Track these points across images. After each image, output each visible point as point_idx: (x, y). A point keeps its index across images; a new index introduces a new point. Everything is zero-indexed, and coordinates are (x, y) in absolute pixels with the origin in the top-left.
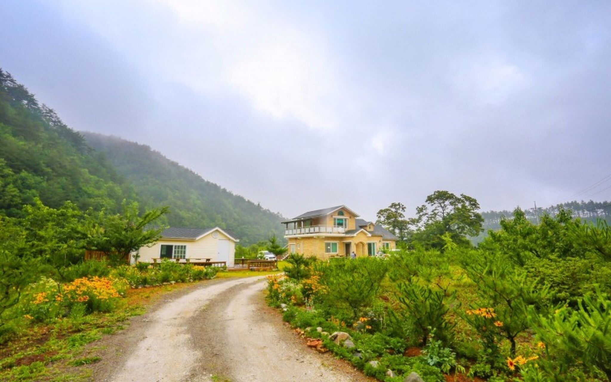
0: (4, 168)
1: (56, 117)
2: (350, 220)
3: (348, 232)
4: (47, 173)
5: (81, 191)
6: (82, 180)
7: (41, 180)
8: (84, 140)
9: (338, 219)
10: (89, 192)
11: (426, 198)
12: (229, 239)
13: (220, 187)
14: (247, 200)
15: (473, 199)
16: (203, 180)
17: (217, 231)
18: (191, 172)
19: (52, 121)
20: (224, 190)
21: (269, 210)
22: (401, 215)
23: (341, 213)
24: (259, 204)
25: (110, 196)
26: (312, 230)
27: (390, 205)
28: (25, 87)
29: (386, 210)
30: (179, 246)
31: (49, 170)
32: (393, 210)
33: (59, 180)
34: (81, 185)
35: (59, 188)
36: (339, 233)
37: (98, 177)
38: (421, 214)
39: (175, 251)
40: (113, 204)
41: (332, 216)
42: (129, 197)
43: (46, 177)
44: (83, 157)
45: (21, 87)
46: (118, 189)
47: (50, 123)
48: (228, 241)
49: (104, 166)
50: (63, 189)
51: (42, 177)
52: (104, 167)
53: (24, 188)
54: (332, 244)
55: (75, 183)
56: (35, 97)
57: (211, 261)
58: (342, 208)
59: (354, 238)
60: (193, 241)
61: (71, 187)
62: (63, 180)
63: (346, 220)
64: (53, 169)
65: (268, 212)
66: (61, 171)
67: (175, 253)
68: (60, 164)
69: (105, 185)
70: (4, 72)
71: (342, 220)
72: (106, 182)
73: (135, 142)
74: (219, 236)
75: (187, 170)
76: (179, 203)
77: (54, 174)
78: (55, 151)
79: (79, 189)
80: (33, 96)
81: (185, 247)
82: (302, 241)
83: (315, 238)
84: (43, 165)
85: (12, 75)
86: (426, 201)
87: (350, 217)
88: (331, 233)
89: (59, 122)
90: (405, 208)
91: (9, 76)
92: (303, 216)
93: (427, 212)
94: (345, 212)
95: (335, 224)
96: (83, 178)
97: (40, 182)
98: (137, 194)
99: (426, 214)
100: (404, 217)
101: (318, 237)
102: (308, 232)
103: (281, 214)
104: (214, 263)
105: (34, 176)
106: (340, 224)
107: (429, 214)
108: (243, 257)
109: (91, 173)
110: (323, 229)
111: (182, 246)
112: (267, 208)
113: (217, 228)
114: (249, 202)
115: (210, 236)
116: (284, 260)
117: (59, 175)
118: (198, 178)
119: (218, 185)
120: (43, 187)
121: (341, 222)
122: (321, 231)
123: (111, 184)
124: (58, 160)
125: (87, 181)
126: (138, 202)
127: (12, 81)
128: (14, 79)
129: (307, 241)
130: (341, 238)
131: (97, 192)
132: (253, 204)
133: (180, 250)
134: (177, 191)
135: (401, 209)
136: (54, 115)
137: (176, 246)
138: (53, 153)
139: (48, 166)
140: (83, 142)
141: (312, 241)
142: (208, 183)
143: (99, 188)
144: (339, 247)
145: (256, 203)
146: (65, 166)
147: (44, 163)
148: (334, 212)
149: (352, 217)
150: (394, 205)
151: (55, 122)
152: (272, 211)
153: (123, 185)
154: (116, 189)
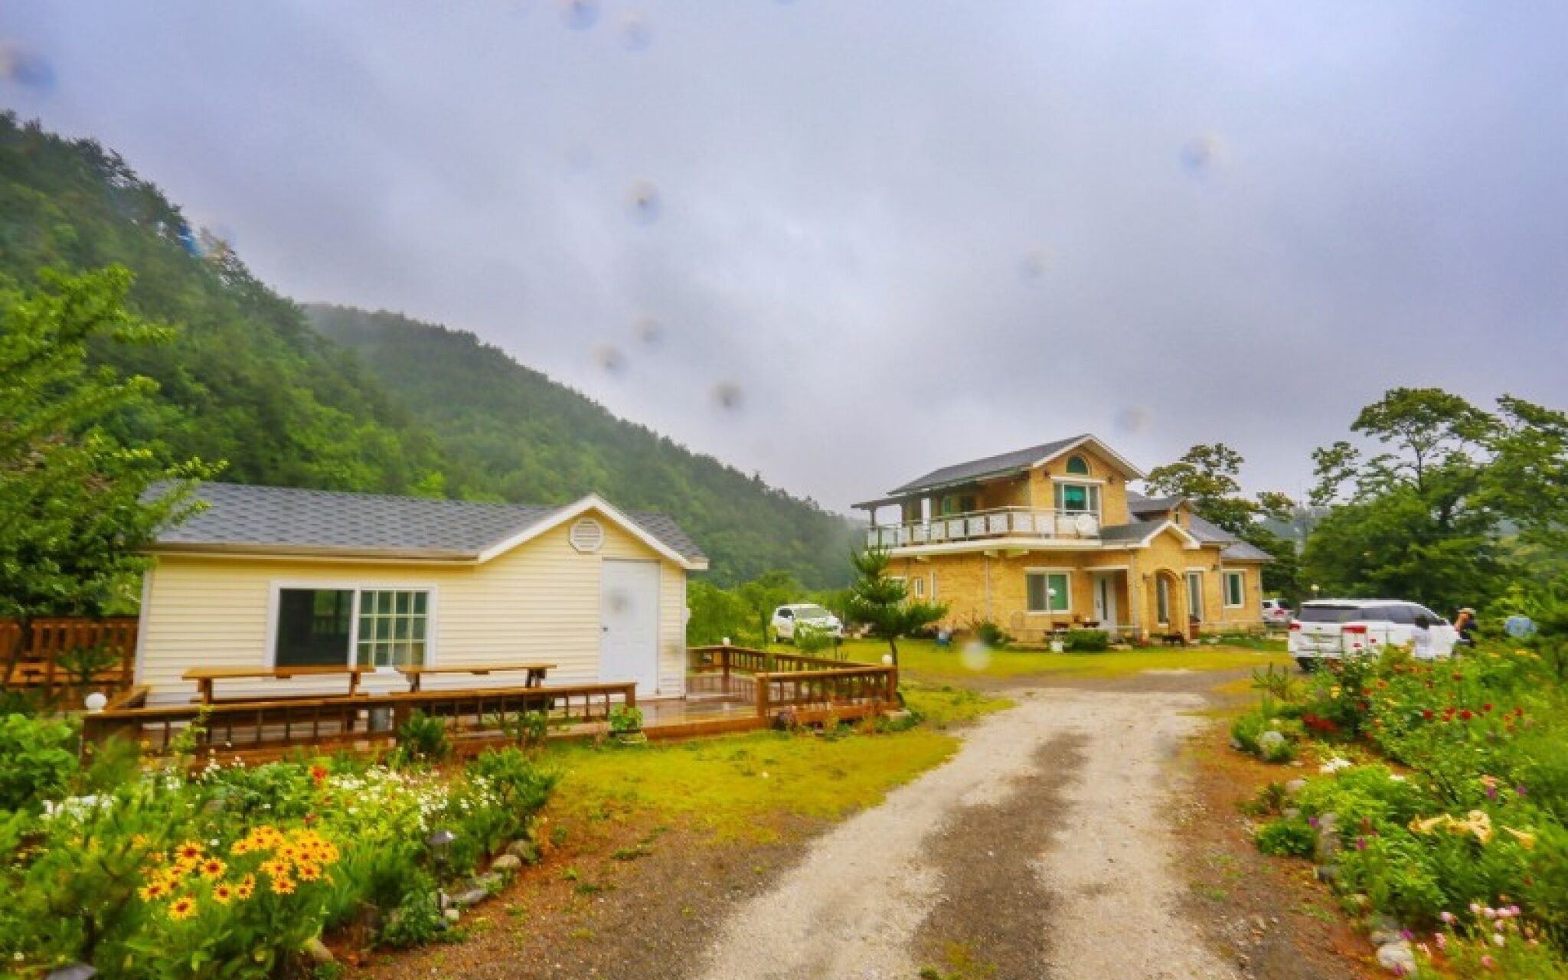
0: (80, 384)
1: (236, 260)
2: (1108, 489)
3: (1108, 533)
4: (198, 399)
5: (288, 443)
6: (293, 417)
7: (180, 416)
8: (305, 318)
9: (1069, 488)
10: (309, 447)
11: (1356, 417)
12: (659, 559)
13: (655, 434)
14: (725, 466)
15: (1553, 414)
16: (612, 418)
17: (592, 513)
18: (581, 397)
19: (226, 273)
20: (667, 442)
21: (783, 492)
22: (1224, 483)
23: (1076, 463)
24: (757, 477)
25: (369, 459)
26: (977, 525)
27: (1187, 451)
28: (158, 188)
29: (1172, 470)
30: (385, 597)
31: (200, 388)
32: (1200, 468)
33: (227, 416)
34: (288, 428)
35: (227, 436)
36: (1078, 536)
37: (339, 409)
38: (1335, 472)
39: (365, 624)
40: (376, 478)
41: (1047, 474)
42: (423, 462)
43: (193, 407)
44: (304, 362)
45: (148, 189)
46: (390, 441)
47: (222, 278)
48: (651, 568)
49: (355, 383)
50: (238, 437)
51: (181, 408)
52: (355, 386)
53: (135, 437)
54: (1051, 576)
55: (271, 422)
56: (183, 213)
57: (547, 684)
58: (1081, 447)
59: (1141, 556)
60: (461, 566)
61: (260, 434)
62: (239, 414)
63: (1093, 489)
64: (213, 388)
65: (781, 496)
66: (235, 391)
67: (364, 633)
68: (233, 374)
69: (357, 431)
70: (106, 153)
71: (1082, 489)
72: (359, 422)
73: (438, 324)
74: (605, 544)
75: (570, 393)
76: (552, 475)
77: (217, 399)
78: (219, 339)
79: (284, 442)
80: (177, 209)
81: (421, 599)
82: (933, 570)
83: (989, 558)
84: (185, 375)
85: (125, 158)
86: (1355, 427)
87: (1110, 480)
88: (1047, 536)
89: (244, 273)
90: (1240, 460)
91: (118, 162)
92: (928, 482)
93: (1353, 467)
94: (1091, 463)
95: (1057, 504)
96: (297, 412)
97: (177, 422)
98: (442, 455)
99: (1352, 472)
100: (1238, 489)
101: (1002, 553)
102: (962, 535)
103: (816, 503)
104: (565, 694)
105: (159, 404)
106: (1075, 506)
107: (1361, 471)
108: (726, 641)
109: (318, 398)
110: (1021, 522)
111: (403, 598)
112: (779, 487)
113: (592, 502)
114: (731, 471)
115: (560, 543)
116: (864, 636)
117: (227, 403)
118: (599, 411)
119: (651, 428)
120: (184, 431)
121: (1076, 496)
122: (1015, 530)
123: (371, 427)
124: (226, 362)
125: (306, 421)
126: (445, 474)
127: (127, 173)
128: (132, 168)
129: (954, 569)
130: (1084, 558)
131: (330, 448)
132: (742, 476)
133: (393, 615)
134: (544, 446)
135: (1224, 464)
136: (231, 257)
137: (367, 596)
138: (212, 343)
139: (198, 379)
140: (303, 323)
141: (974, 568)
142: (624, 423)
143: (338, 438)
144: (1074, 590)
145: (750, 475)
146: (247, 378)
147: (187, 370)
148: (1054, 462)
149: (1117, 478)
150: (1199, 453)
151: (231, 274)
152: (791, 494)
153: (404, 431)
154: (385, 440)
